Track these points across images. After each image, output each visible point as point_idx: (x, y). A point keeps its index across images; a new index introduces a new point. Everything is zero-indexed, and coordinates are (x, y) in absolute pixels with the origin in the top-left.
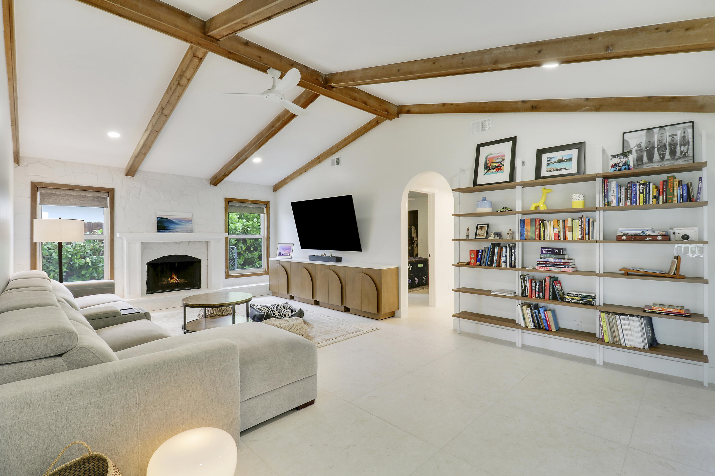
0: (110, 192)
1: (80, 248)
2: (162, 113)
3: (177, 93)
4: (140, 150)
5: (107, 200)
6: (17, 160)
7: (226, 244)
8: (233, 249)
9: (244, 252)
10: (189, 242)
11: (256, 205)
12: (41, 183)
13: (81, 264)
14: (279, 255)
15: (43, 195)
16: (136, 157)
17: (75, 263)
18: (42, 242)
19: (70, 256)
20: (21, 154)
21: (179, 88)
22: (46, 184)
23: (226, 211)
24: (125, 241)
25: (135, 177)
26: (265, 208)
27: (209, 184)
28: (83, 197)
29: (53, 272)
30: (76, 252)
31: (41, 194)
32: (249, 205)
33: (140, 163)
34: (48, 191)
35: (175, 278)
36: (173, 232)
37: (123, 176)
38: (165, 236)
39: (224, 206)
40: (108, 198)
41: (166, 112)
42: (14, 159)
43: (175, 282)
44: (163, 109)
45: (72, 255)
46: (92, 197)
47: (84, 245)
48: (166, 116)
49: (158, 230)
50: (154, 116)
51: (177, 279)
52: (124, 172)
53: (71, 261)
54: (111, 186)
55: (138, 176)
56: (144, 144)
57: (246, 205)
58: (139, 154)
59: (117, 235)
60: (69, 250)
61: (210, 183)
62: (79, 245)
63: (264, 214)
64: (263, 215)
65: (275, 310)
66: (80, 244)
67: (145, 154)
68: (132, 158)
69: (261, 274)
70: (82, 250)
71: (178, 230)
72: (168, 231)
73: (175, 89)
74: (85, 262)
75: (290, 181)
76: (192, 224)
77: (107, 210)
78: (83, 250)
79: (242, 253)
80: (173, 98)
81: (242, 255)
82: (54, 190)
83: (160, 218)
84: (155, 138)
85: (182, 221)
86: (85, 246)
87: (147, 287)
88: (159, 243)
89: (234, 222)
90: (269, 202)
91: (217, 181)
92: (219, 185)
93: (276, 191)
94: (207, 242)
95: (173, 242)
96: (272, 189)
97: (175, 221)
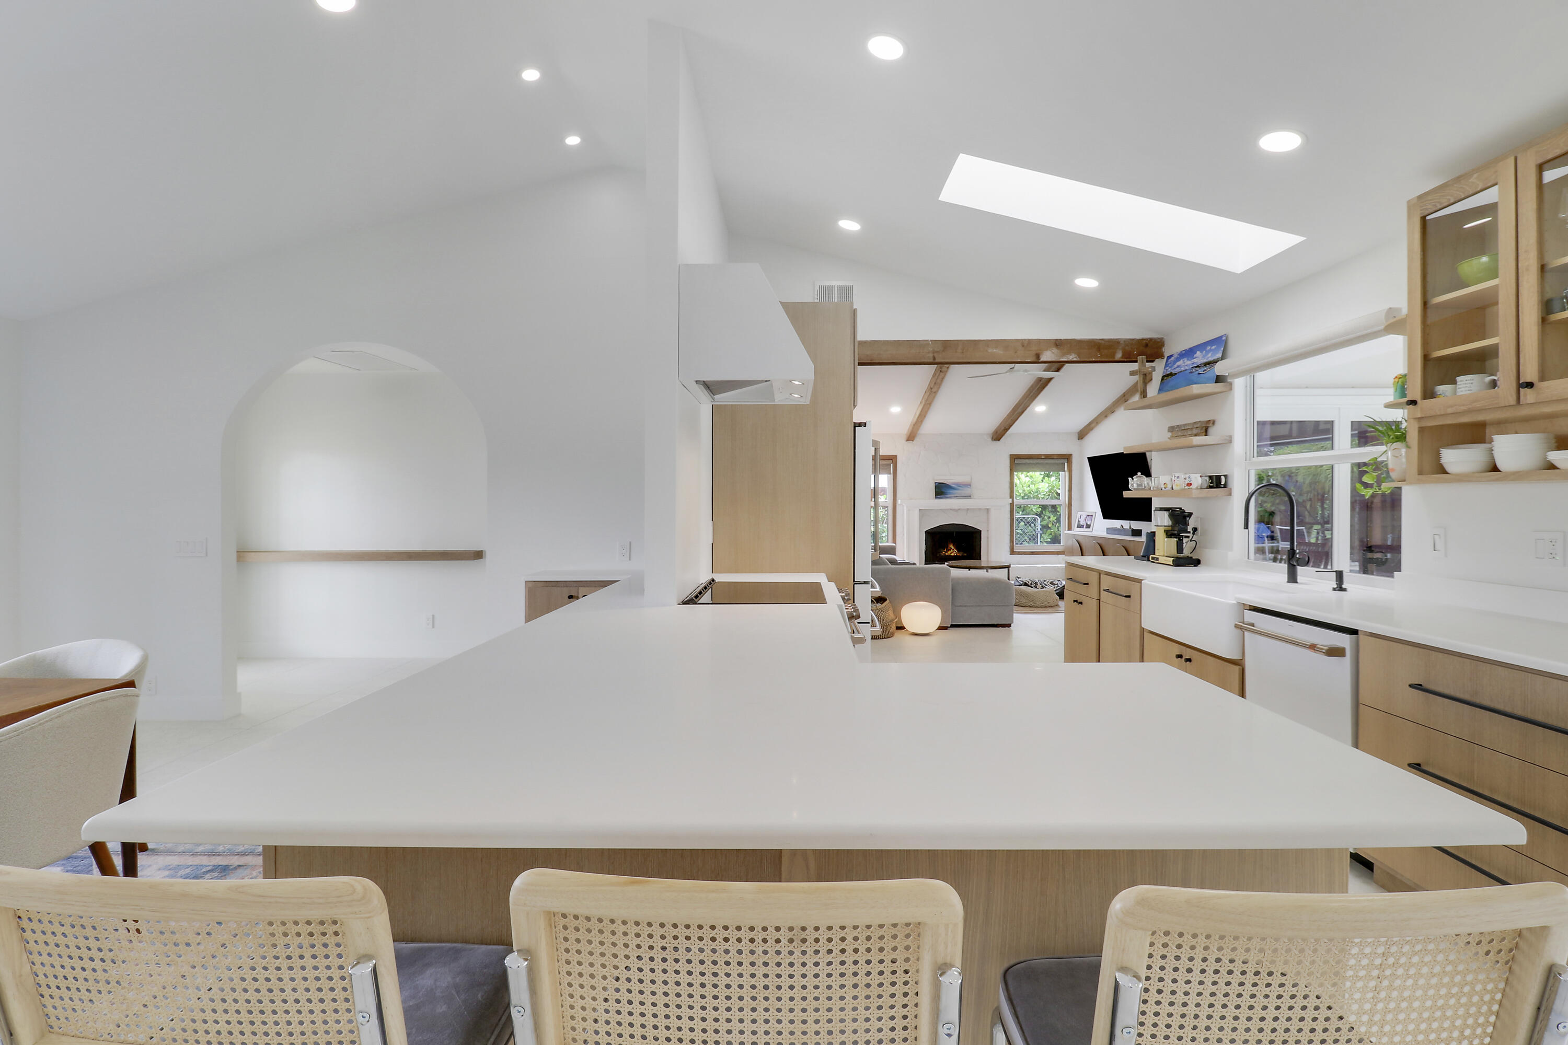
0: (895, 459)
2: (931, 391)
3: (941, 377)
4: (917, 419)
5: (892, 468)
7: (1010, 512)
8: (1035, 520)
9: (1053, 524)
10: (968, 509)
11: (1054, 460)
14: (1078, 527)
16: (914, 425)
21: (941, 374)
23: (1012, 471)
24: (905, 508)
25: (915, 441)
26: (1066, 464)
27: (991, 440)
32: (1040, 461)
33: (918, 429)
35: (953, 549)
36: (950, 498)
37: (904, 441)
38: (944, 503)
39: (1009, 465)
40: (893, 464)
41: (934, 390)
43: (952, 554)
44: (931, 389)
49: (935, 496)
50: (926, 392)
51: (956, 550)
52: (905, 438)
54: (894, 454)
55: (917, 439)
56: (920, 415)
57: (1036, 461)
58: (916, 422)
59: (899, 501)
61: (992, 438)
63: (1064, 471)
64: (1063, 473)
65: (1039, 584)
67: (922, 422)
68: (911, 425)
69: (1058, 553)
71: (955, 495)
72: (946, 497)
73: (939, 375)
75: (1095, 426)
76: (970, 488)
77: (890, 476)
79: (1050, 526)
80: (938, 381)
81: (1050, 528)
83: (938, 483)
84: (929, 409)
85: (960, 485)
87: (926, 557)
88: (937, 511)
89: (1035, 482)
90: (1071, 455)
91: (998, 435)
92: (1001, 440)
93: (1082, 439)
94: (988, 509)
95: (951, 509)
96: (1077, 435)
97: (954, 486)
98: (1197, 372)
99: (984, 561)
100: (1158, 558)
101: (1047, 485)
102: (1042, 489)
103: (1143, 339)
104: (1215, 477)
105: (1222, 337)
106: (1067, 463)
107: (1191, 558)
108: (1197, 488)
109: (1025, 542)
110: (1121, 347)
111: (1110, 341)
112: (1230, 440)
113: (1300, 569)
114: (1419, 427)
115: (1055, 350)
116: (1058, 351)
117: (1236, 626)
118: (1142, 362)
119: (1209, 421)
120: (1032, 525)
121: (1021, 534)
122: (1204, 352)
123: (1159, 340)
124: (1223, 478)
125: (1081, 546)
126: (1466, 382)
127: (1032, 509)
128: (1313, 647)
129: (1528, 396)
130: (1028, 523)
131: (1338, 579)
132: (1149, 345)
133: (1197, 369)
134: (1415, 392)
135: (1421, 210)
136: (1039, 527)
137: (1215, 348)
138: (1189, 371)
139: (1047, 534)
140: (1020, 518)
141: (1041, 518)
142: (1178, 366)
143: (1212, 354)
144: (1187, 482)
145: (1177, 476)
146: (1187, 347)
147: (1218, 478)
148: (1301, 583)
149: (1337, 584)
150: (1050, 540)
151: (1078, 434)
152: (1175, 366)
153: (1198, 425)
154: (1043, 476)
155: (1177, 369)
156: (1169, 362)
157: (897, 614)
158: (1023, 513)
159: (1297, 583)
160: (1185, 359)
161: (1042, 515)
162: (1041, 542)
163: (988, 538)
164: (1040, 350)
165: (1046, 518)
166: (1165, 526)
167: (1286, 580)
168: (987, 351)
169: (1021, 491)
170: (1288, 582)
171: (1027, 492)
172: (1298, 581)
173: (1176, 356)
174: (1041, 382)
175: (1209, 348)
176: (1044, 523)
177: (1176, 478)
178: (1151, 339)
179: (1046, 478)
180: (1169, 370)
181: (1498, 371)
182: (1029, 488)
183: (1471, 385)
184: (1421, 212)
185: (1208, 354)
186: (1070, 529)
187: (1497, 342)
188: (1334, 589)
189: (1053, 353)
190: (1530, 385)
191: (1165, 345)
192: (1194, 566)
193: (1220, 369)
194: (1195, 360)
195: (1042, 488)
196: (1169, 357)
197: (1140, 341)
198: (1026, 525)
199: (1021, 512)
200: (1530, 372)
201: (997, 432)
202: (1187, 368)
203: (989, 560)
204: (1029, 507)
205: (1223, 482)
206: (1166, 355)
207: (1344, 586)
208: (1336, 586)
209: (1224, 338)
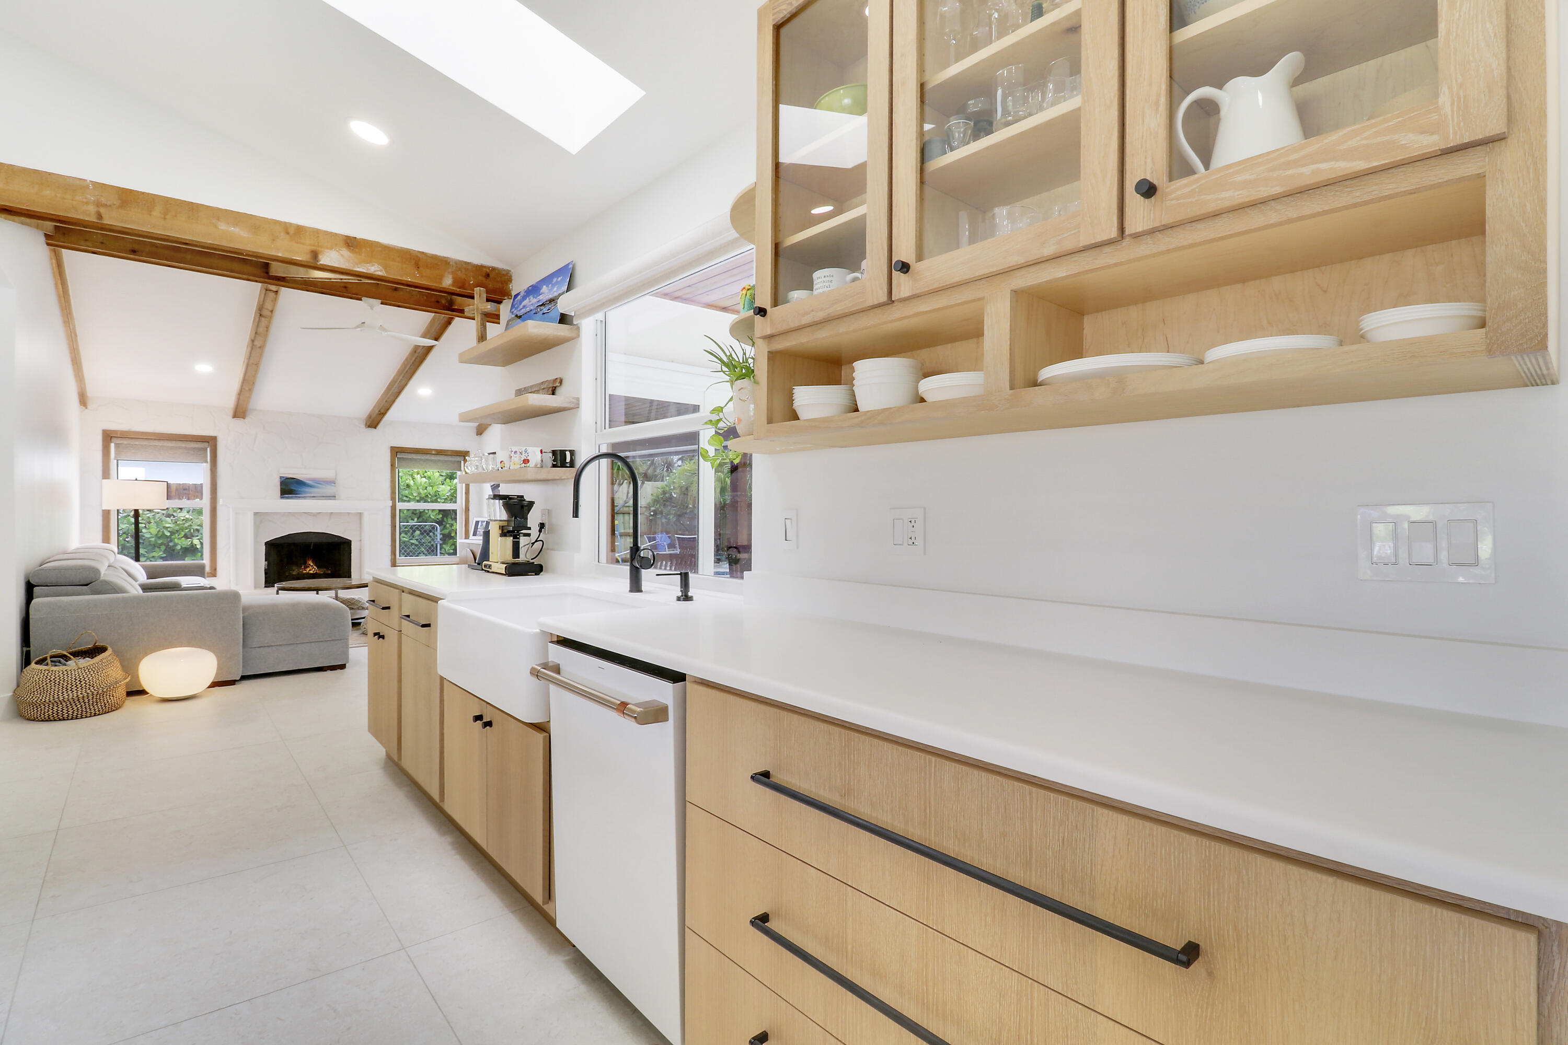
0: (211, 442)
1: (184, 522)
2: (253, 345)
3: (263, 324)
4: (243, 386)
5: (207, 455)
6: (83, 400)
8: (434, 528)
9: (455, 533)
10: (332, 513)
11: (446, 457)
12: (116, 432)
13: (183, 546)
14: (474, 535)
15: (118, 447)
16: (240, 394)
17: (176, 545)
18: (118, 510)
19: (168, 534)
20: (89, 393)
21: (263, 319)
22: (122, 432)
23: (393, 466)
24: (233, 510)
25: (246, 420)
26: (462, 462)
27: (363, 426)
28: (172, 448)
29: (145, 557)
30: (177, 527)
31: (117, 445)
32: (433, 458)
33: (248, 401)
34: (125, 442)
35: (312, 566)
36: (305, 498)
37: (229, 418)
38: (292, 504)
39: (390, 460)
40: (209, 449)
41: (258, 343)
42: (80, 401)
43: (311, 572)
44: (253, 341)
45: (172, 533)
46: (185, 448)
47: (191, 517)
48: (260, 347)
49: (281, 495)
51: (315, 567)
52: (231, 413)
53: (171, 541)
54: (211, 433)
55: (248, 416)
56: (245, 379)
57: (428, 457)
58: (242, 390)
59: (220, 501)
60: (168, 525)
61: (366, 424)
62: (182, 518)
63: (461, 471)
64: (460, 472)
66: (184, 517)
67: (251, 390)
68: (234, 393)
70: (186, 525)
71: (312, 495)
72: (297, 497)
73: (259, 321)
74: (192, 543)
76: (335, 486)
77: (206, 467)
78: (189, 526)
80: (261, 329)
81: (452, 538)
82: (133, 440)
83: (285, 478)
84: (256, 371)
85: (319, 482)
86: (191, 519)
87: (266, 578)
88: (284, 514)
89: (433, 482)
90: (469, 452)
91: (373, 422)
92: (379, 427)
93: (481, 434)
94: (360, 513)
95: (305, 513)
96: (475, 430)
97: (308, 482)
98: (542, 312)
99: (355, 578)
100: (491, 565)
101: (449, 488)
102: (442, 493)
103: (482, 267)
104: (559, 451)
105: (568, 264)
106: (464, 460)
107: (533, 563)
108: (536, 466)
109: (422, 554)
110: (450, 270)
111: (435, 257)
112: (575, 406)
113: (645, 573)
114: (769, 352)
115: (345, 252)
116: (351, 255)
117: (535, 673)
118: (480, 296)
119: (557, 379)
120: (431, 534)
121: (416, 545)
122: (550, 286)
123: (504, 272)
124: (568, 454)
125: (475, 554)
126: (825, 279)
127: (430, 516)
128: (622, 708)
129: (904, 285)
130: (425, 531)
131: (683, 586)
132: (491, 276)
133: (542, 308)
134: (764, 300)
135: (773, 15)
136: (439, 537)
137: (561, 279)
138: (534, 312)
139: (449, 545)
140: (416, 525)
141: (442, 527)
142: (524, 307)
143: (557, 287)
144: (523, 457)
145: (514, 451)
146: (533, 281)
147: (563, 453)
148: (647, 592)
149: (681, 591)
150: (452, 551)
151: (477, 429)
152: (521, 307)
153: (545, 386)
154: (444, 478)
155: (523, 310)
156: (515, 302)
157: (130, 668)
158: (419, 521)
159: (641, 591)
160: (531, 297)
161: (444, 523)
162: (440, 553)
163: (361, 550)
164: (318, 246)
165: (448, 526)
166: (501, 521)
167: (629, 589)
168: (216, 226)
169: (415, 495)
170: (631, 591)
171: (423, 495)
172: (643, 589)
173: (522, 294)
174: (416, 355)
175: (555, 280)
176: (446, 531)
177: (513, 453)
178: (494, 269)
179: (448, 480)
180: (515, 311)
181: (863, 256)
182: (426, 491)
183: (830, 283)
184: (774, 17)
185: (553, 288)
186: (467, 537)
187: (864, 212)
188: (679, 599)
189: (342, 255)
190: (905, 267)
191: (513, 282)
192: (536, 575)
193: (565, 305)
194: (541, 297)
195: (442, 491)
196: (516, 296)
197: (479, 268)
198: (422, 534)
199: (416, 519)
200: (905, 252)
201: (370, 417)
202: (532, 308)
203: (362, 578)
204: (427, 513)
205: (568, 460)
206: (513, 293)
207: (690, 594)
208: (680, 594)
209: (571, 266)
